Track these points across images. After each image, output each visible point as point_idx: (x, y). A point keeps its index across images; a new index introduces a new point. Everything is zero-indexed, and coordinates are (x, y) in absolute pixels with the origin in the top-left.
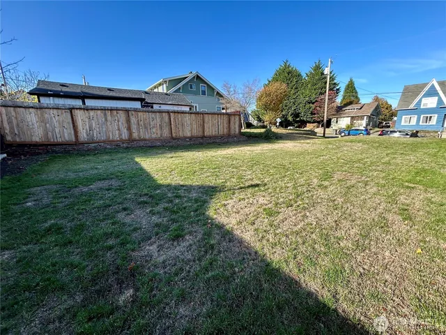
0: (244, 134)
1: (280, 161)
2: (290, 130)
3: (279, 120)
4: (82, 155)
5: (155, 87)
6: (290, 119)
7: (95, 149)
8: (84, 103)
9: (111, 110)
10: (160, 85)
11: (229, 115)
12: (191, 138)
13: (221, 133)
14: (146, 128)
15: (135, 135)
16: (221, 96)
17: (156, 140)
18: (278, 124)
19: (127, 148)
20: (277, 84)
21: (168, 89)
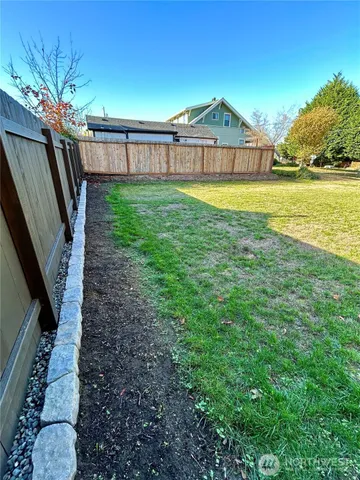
0: (274, 172)
1: (322, 200)
2: (326, 169)
3: (314, 157)
4: (136, 185)
5: (175, 118)
6: (329, 155)
7: (143, 180)
8: (127, 137)
9: (155, 144)
10: (181, 115)
11: (261, 150)
12: (220, 174)
13: (250, 170)
14: (182, 162)
15: (172, 170)
16: (247, 127)
17: (188, 174)
18: (312, 162)
19: (166, 181)
20: (322, 111)
21: (190, 120)
